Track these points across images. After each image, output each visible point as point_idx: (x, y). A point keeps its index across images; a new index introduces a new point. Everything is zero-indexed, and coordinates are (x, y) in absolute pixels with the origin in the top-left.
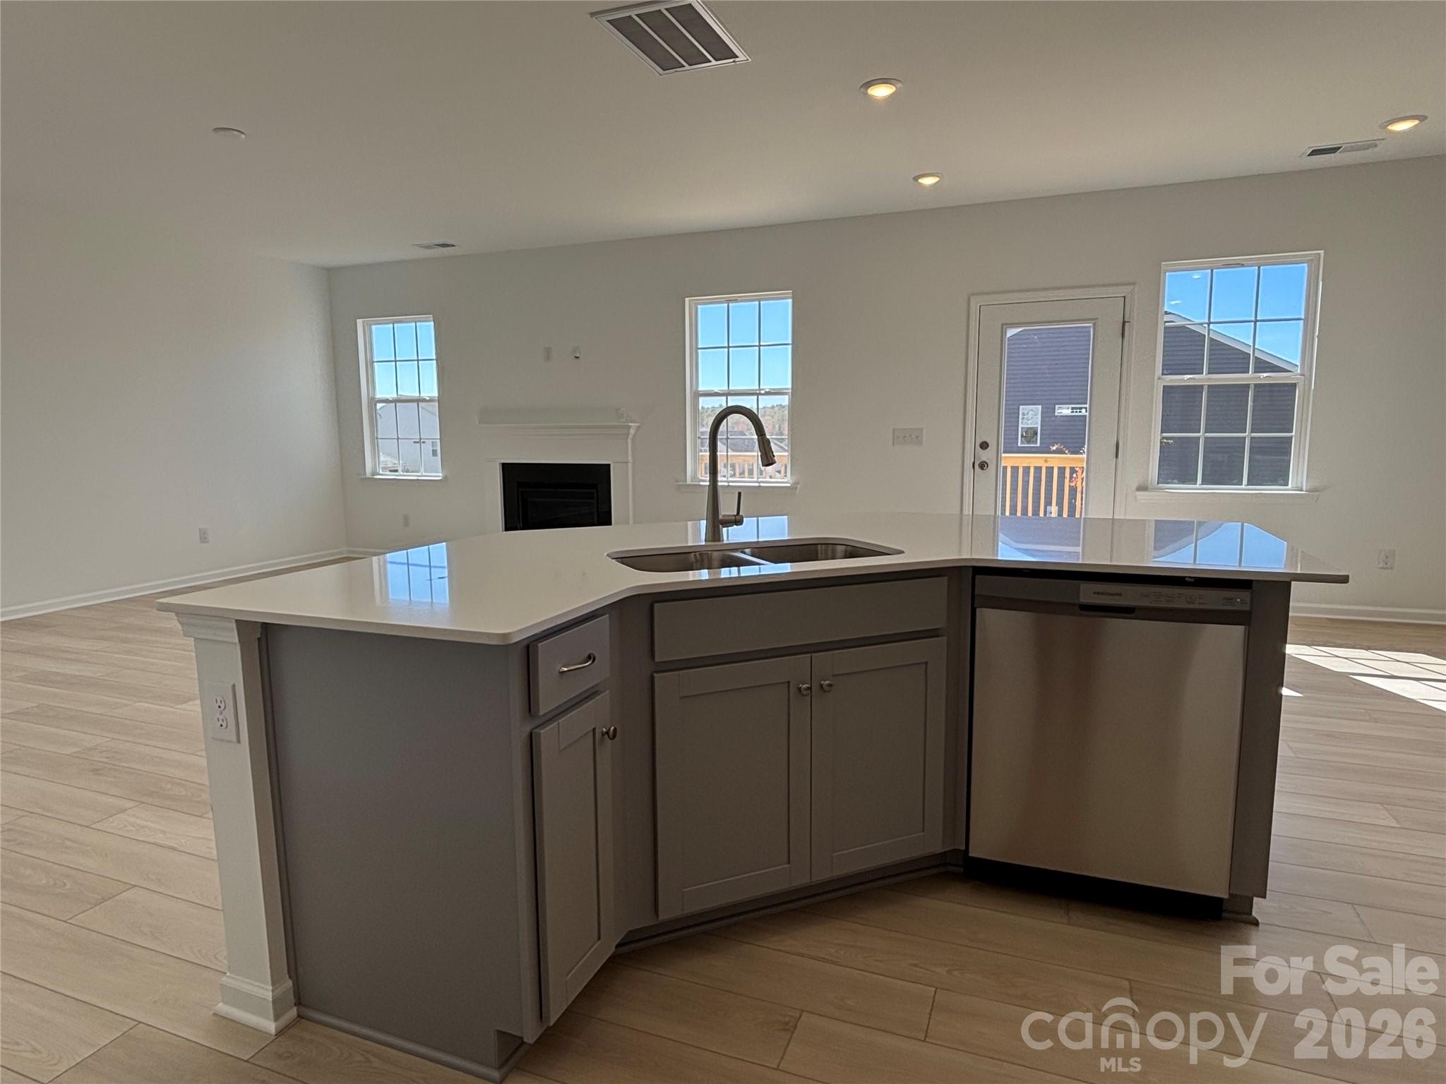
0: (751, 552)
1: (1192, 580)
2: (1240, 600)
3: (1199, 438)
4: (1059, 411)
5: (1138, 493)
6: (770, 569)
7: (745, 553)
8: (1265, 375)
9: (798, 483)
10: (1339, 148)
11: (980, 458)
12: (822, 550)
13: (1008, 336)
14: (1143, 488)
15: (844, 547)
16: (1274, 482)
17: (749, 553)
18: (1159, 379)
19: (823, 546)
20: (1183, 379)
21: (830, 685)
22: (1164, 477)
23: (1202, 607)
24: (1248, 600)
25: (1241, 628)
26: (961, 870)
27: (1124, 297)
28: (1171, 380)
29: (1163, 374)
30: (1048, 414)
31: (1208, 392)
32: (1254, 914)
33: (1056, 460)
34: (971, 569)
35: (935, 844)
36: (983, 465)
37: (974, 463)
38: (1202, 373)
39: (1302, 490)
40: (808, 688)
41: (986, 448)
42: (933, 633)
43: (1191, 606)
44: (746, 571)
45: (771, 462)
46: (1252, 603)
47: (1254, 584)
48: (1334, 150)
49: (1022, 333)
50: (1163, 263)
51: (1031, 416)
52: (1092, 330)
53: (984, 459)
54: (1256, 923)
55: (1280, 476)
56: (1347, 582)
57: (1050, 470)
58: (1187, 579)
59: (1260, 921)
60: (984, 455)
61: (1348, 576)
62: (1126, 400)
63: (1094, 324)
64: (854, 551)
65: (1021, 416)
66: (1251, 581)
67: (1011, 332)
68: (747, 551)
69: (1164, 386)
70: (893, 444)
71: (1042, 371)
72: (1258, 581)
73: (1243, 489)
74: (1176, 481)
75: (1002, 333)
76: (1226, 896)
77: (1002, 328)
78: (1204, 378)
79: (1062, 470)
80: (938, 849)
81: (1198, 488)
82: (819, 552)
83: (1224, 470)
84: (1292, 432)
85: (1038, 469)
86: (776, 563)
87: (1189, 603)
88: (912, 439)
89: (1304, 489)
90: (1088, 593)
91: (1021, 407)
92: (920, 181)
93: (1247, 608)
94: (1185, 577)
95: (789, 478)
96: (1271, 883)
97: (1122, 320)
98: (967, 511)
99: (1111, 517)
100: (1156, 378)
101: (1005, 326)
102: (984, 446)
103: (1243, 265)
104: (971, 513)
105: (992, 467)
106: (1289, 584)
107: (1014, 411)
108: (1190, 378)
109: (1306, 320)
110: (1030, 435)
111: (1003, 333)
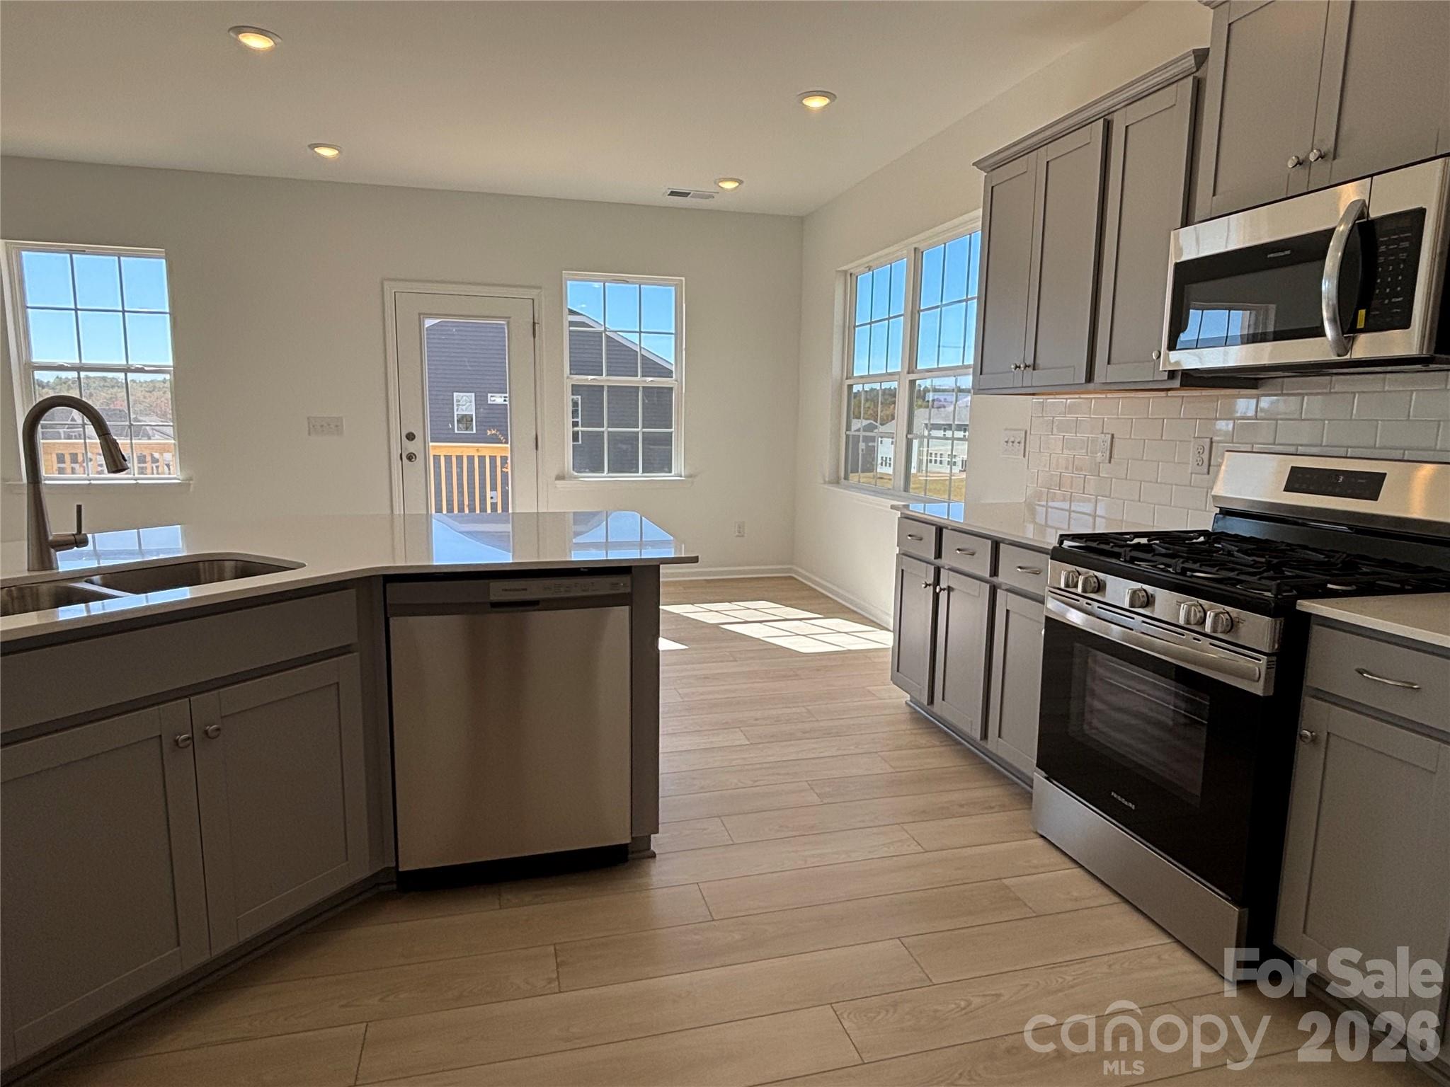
0: (102, 579)
1: (586, 570)
2: (623, 584)
3: (603, 432)
4: (493, 399)
5: (557, 482)
6: (126, 603)
7: (92, 583)
8: (650, 379)
9: (191, 479)
10: (689, 193)
11: (406, 449)
12: (205, 569)
13: (426, 326)
14: (560, 477)
15: (233, 563)
16: (661, 470)
17: (100, 582)
18: (568, 378)
19: (207, 564)
20: (587, 380)
21: (218, 729)
22: (578, 467)
23: (594, 593)
24: (629, 584)
25: (627, 608)
26: (395, 886)
27: (533, 300)
28: (578, 380)
29: (571, 374)
30: (481, 402)
31: (608, 391)
32: (652, 848)
33: (487, 449)
34: (381, 578)
35: (360, 869)
36: (411, 457)
37: (401, 455)
38: (602, 375)
39: (681, 476)
40: (188, 738)
41: (413, 439)
42: (344, 650)
43: (585, 594)
44: (97, 608)
45: (120, 468)
46: (632, 586)
47: (633, 569)
48: (685, 194)
49: (440, 324)
50: (564, 272)
51: (465, 403)
52: (506, 327)
53: (412, 450)
54: (653, 856)
55: (666, 465)
56: (697, 562)
57: (482, 459)
58: (582, 569)
59: (656, 853)
60: (411, 447)
61: (697, 557)
62: (541, 394)
63: (508, 323)
64: (247, 568)
65: (455, 403)
66: (630, 567)
67: (429, 323)
68: (96, 578)
69: (573, 385)
70: (309, 434)
71: (462, 363)
72: (636, 567)
73: (639, 476)
74: (587, 470)
75: (420, 321)
76: (628, 841)
77: (420, 319)
78: (604, 380)
79: (493, 459)
80: (368, 873)
81: (605, 476)
82: (202, 571)
83: (624, 463)
84: (671, 428)
85: (471, 459)
86: (138, 594)
87: (584, 591)
88: (331, 428)
89: (683, 474)
90: (497, 591)
91: (455, 394)
92: (316, 149)
93: (628, 590)
94: (579, 568)
95: (179, 474)
96: (663, 816)
97: (532, 321)
98: (398, 510)
99: (536, 511)
100: (565, 376)
101: (422, 316)
102: (411, 437)
103: (628, 282)
104: (402, 512)
105: (420, 457)
106: (658, 567)
107: (449, 398)
108: (594, 379)
109: (676, 334)
110: (465, 420)
111: (421, 324)
